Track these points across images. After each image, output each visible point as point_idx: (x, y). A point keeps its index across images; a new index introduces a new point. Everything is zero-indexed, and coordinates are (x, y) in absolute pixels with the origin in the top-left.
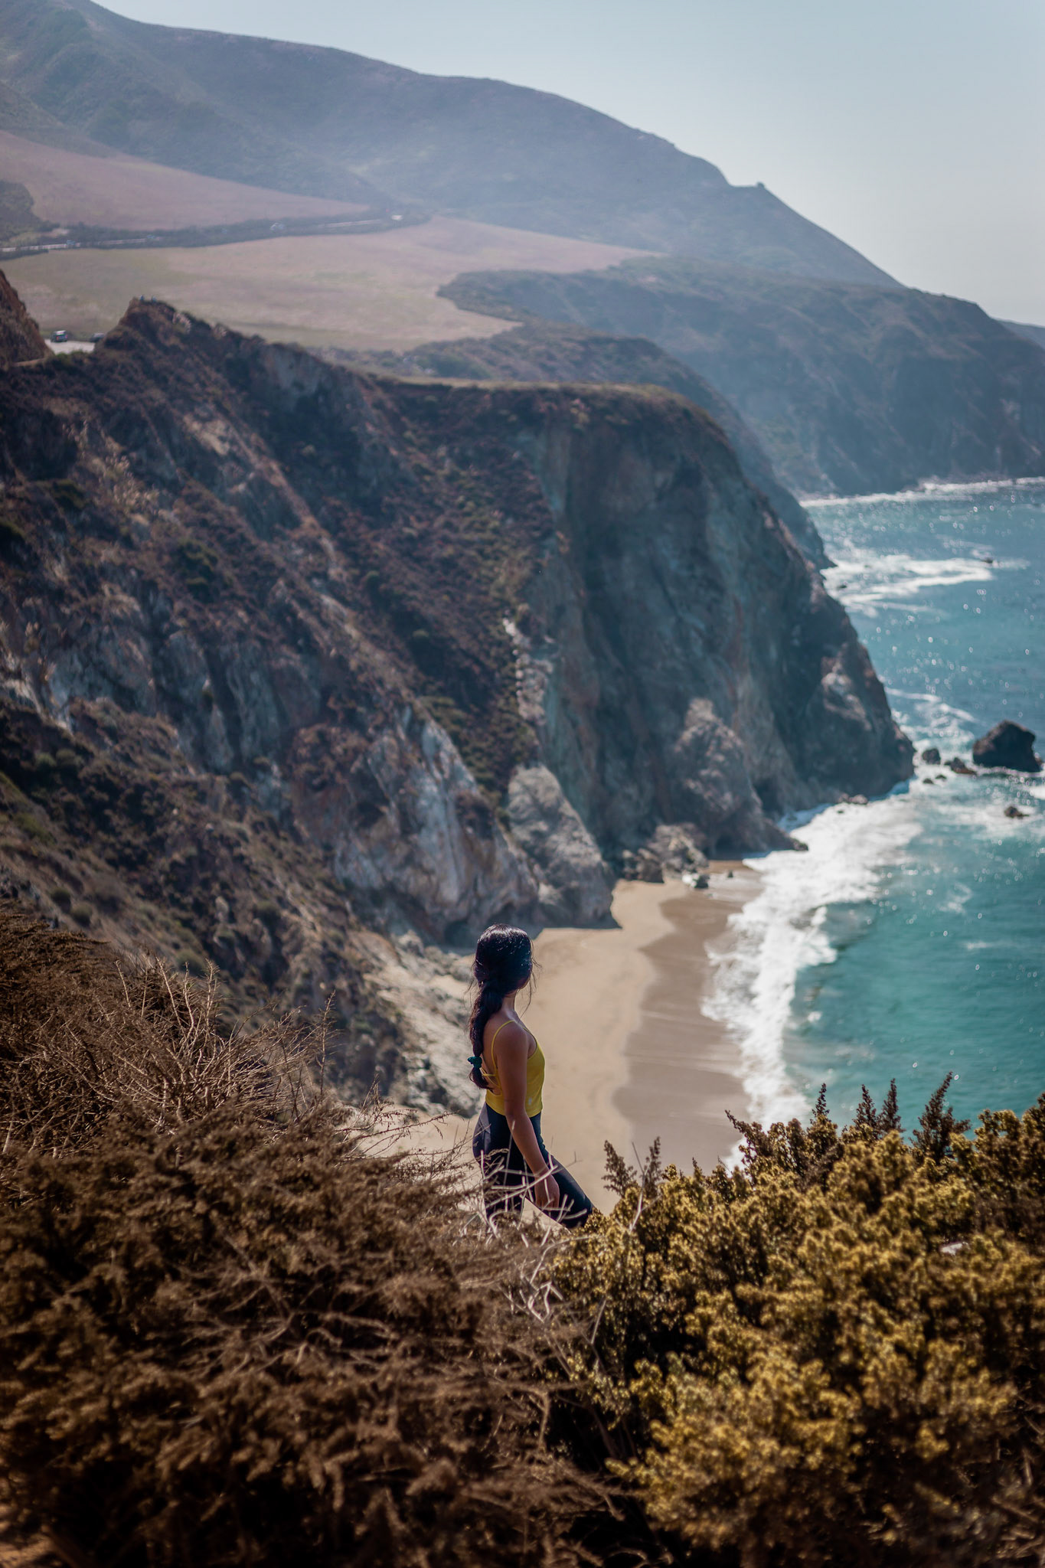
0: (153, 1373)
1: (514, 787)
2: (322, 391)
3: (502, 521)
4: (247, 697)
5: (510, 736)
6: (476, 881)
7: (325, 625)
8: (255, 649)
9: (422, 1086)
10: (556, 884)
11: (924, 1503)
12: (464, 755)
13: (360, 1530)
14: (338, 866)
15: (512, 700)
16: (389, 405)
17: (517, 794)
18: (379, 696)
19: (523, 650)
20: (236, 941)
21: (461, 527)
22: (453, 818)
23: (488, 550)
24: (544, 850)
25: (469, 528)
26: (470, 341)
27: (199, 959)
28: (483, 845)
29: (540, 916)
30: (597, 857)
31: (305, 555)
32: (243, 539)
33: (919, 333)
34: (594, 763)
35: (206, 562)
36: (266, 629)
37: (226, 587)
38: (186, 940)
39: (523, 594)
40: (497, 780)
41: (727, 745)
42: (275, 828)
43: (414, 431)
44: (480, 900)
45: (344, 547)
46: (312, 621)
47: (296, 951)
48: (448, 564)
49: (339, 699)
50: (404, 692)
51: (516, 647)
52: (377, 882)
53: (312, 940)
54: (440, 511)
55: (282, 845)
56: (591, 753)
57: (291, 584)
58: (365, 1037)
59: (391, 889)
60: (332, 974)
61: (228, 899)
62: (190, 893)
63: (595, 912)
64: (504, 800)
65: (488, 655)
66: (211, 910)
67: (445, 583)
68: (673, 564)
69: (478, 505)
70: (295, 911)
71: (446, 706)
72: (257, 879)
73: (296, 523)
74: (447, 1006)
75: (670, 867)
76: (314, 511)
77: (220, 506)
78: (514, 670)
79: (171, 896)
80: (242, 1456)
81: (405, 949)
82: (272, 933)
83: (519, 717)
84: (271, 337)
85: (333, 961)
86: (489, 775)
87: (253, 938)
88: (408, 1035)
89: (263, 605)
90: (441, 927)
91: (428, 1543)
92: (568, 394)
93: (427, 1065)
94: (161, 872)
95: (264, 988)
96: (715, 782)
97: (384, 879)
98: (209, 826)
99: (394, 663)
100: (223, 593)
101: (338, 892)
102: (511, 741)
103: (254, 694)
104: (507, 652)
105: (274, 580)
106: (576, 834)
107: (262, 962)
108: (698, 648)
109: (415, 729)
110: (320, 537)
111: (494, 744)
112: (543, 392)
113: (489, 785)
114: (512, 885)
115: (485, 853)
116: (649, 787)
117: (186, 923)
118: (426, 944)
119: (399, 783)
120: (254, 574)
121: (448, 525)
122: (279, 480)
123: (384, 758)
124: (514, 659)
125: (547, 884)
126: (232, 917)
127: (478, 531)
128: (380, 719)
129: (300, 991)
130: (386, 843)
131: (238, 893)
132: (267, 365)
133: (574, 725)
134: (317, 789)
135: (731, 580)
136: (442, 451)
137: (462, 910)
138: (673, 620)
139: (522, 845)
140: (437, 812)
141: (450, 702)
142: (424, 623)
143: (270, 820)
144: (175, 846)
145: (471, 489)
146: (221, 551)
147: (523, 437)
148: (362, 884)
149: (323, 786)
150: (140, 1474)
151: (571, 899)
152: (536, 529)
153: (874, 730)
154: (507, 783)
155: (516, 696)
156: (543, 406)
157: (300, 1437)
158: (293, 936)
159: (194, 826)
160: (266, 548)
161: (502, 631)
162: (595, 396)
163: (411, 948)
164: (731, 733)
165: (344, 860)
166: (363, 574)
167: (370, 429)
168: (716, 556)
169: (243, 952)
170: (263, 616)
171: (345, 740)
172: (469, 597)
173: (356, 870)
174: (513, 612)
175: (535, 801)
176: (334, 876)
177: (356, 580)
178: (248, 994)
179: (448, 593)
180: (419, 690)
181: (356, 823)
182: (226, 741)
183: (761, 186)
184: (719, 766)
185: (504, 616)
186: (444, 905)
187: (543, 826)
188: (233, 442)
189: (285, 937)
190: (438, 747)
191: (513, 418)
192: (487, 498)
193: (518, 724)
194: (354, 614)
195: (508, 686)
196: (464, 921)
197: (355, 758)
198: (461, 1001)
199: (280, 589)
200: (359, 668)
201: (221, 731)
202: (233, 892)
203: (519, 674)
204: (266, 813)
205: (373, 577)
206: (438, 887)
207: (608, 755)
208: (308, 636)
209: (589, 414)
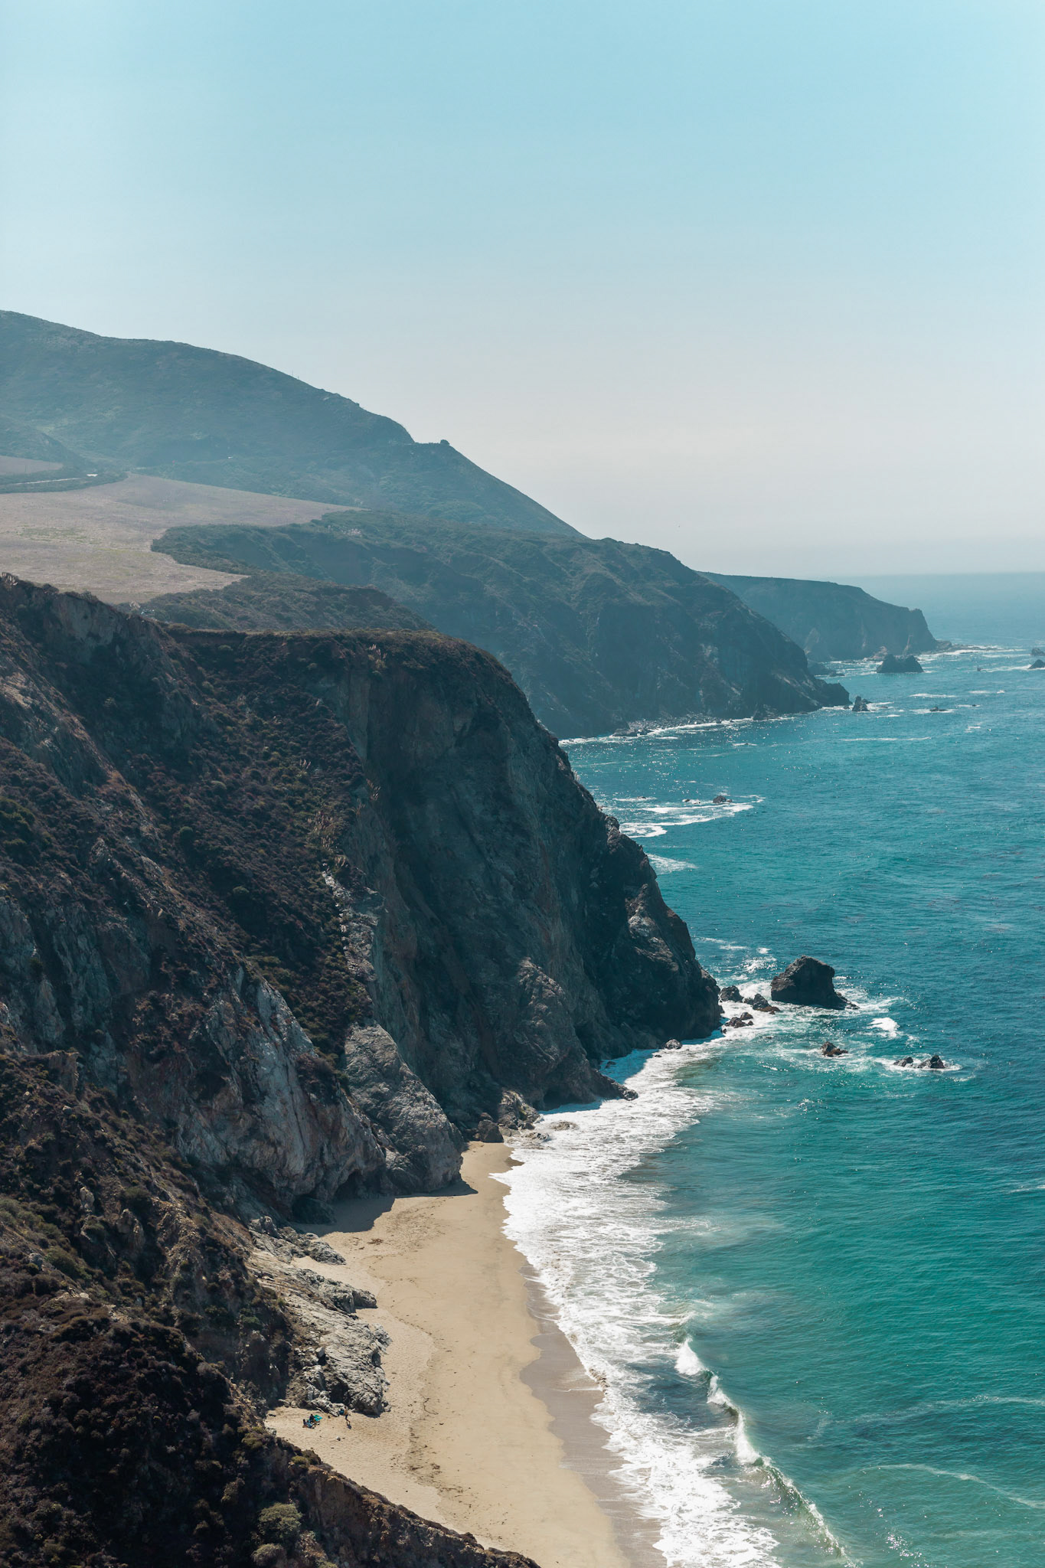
1: (350, 1047)
2: (118, 640)
3: (310, 770)
4: (75, 967)
5: (341, 993)
6: (322, 1149)
7: (149, 884)
8: (80, 912)
9: (320, 1384)
10: (402, 1149)
12: (297, 1015)
14: (181, 1142)
15: (339, 956)
16: (185, 654)
17: (354, 1054)
18: (211, 957)
19: (348, 904)
20: (106, 1234)
21: (269, 778)
22: (294, 1084)
23: (299, 800)
24: (387, 1112)
25: (277, 778)
26: (205, 592)
27: (70, 1257)
28: (328, 1110)
29: (387, 1183)
30: (444, 1118)
31: (114, 811)
32: (58, 796)
33: (618, 582)
34: (417, 1018)
35: (23, 821)
36: (89, 891)
37: (45, 847)
38: (51, 1237)
39: (341, 841)
40: (332, 1041)
41: (548, 993)
42: (115, 1106)
43: (211, 681)
44: (327, 1170)
45: (154, 801)
46: (136, 881)
47: (171, 1241)
48: (260, 815)
49: (170, 962)
50: (235, 952)
51: (337, 900)
52: (222, 1158)
53: (189, 1228)
54: (246, 761)
55: (123, 1123)
56: (413, 1006)
57: (111, 842)
58: (254, 1333)
59: (234, 1167)
60: (214, 1266)
61: (92, 1188)
62: (51, 1183)
63: (445, 1176)
64: (341, 1061)
65: (310, 908)
66: (76, 1201)
67: (261, 836)
68: (478, 810)
69: (284, 755)
70: (164, 1196)
71: (272, 965)
72: (121, 1163)
73: (103, 780)
74: (322, 1289)
75: (505, 1123)
76: (119, 768)
77: (30, 762)
78: (338, 924)
79: (30, 1187)
81: (258, 1230)
82: (144, 1222)
83: (348, 972)
84: (63, 586)
85: (214, 1252)
86: (323, 1036)
87: (125, 1230)
88: (295, 1326)
89: (84, 866)
90: (289, 1202)
92: (366, 641)
93: (323, 1359)
94: (16, 1161)
95: (141, 1285)
96: (540, 1031)
97: (229, 1154)
98: (66, 1107)
99: (214, 922)
100: (43, 855)
101: (184, 1170)
102: (343, 998)
103: (82, 960)
104: (331, 908)
105: (93, 839)
106: (419, 1094)
107: (134, 1256)
108: (509, 895)
109: (250, 990)
110: (127, 792)
111: (325, 1002)
112: (340, 637)
113: (324, 1046)
114: (358, 1153)
115: (330, 1119)
116: (474, 1040)
117: (49, 1217)
118: (280, 1225)
119: (238, 1049)
120: (73, 831)
121: (255, 776)
122: (81, 733)
123: (221, 1023)
124: (337, 912)
125: (392, 1150)
126: (98, 1208)
127: (285, 781)
128: (214, 981)
129: (180, 1285)
130: (229, 1114)
131: (102, 1180)
132: (61, 615)
133: (397, 979)
134: (154, 1060)
135: (535, 824)
136: (241, 700)
137: (309, 1183)
138: (482, 867)
139: (364, 1109)
140: (278, 1078)
141: (276, 960)
142: (242, 878)
143: (108, 1095)
144: (29, 1132)
145: (274, 739)
146: (36, 809)
147: (323, 684)
148: (207, 1161)
149: (161, 1055)
151: (420, 1164)
152: (348, 777)
153: (680, 972)
154: (343, 1044)
155: (343, 952)
156: (342, 653)
158: (167, 1224)
159: (49, 1108)
160: (81, 806)
161: (322, 884)
162: (389, 642)
163: (264, 1228)
164: (551, 981)
165: (185, 1135)
166: (174, 830)
167: (171, 679)
168: (518, 800)
169: (113, 1246)
170: (85, 876)
171: (179, 1005)
172: (285, 849)
173: (199, 1145)
174: (331, 863)
175: (374, 1060)
176: (178, 1154)
177: (168, 836)
178: (125, 1294)
179: (263, 846)
180: (246, 950)
181: (196, 1095)
182: (57, 1013)
183: (445, 443)
184: (542, 1015)
185: (323, 869)
186: (291, 1178)
187: (383, 1088)
188: (34, 696)
189: (159, 1226)
190: (274, 1009)
191: (313, 665)
192: (292, 748)
193: (348, 981)
194: (170, 872)
195: (335, 942)
196: (312, 1194)
197: (192, 1025)
198: (334, 1284)
199: (100, 848)
200: (188, 927)
201: (52, 1001)
202: (97, 1178)
203: (344, 928)
204: (105, 1089)
205: (186, 832)
206: (285, 1158)
207: (430, 1009)
208: (133, 897)
209: (387, 661)
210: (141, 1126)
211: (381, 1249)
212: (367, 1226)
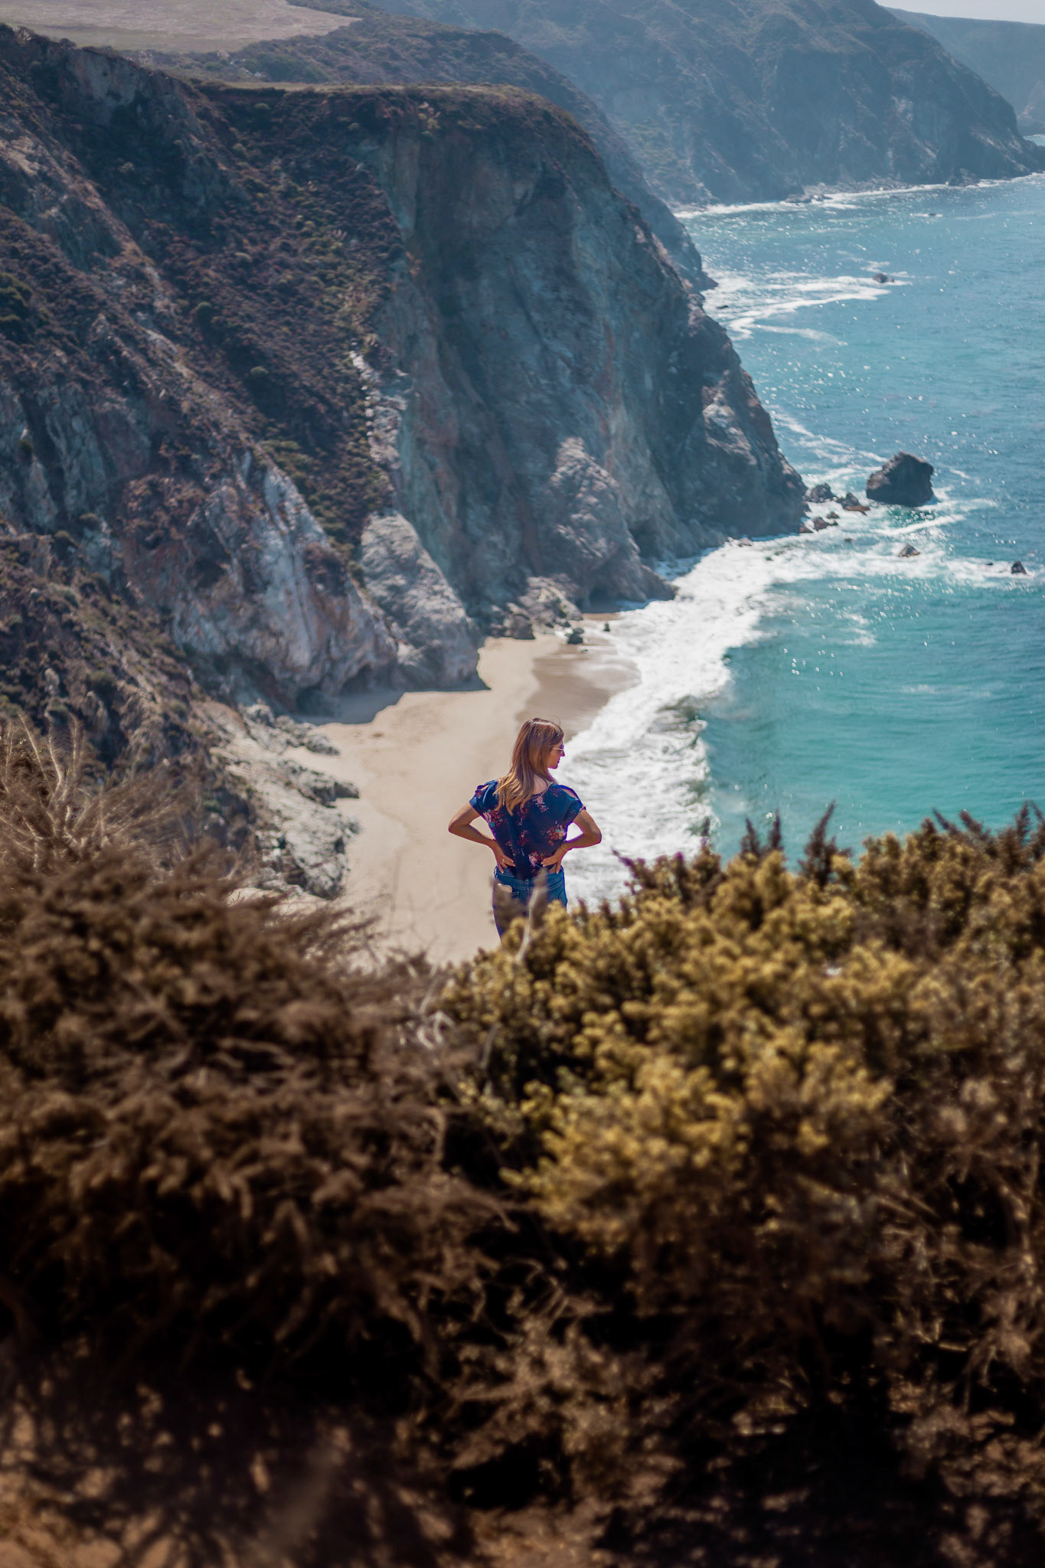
0: (59, 1100)
1: (367, 538)
2: (140, 99)
3: (346, 241)
4: (70, 448)
5: (362, 481)
6: (329, 642)
7: (152, 363)
8: (76, 392)
9: (278, 867)
10: (416, 643)
11: (804, 1193)
12: (311, 504)
13: (269, 1237)
14: (177, 630)
15: (362, 441)
16: (216, 114)
17: (371, 545)
18: (216, 441)
19: (376, 386)
20: (70, 715)
21: (300, 250)
22: (301, 574)
23: (331, 274)
24: (402, 606)
25: (309, 250)
26: (304, 39)
28: (335, 602)
29: (398, 678)
30: (461, 613)
31: (128, 285)
32: (58, 269)
33: (801, 24)
34: (454, 509)
35: (18, 296)
36: (86, 370)
37: (41, 324)
38: (13, 715)
39: (371, 321)
40: (348, 532)
41: (600, 485)
42: (106, 590)
43: (244, 143)
44: (334, 663)
45: (171, 275)
46: (138, 360)
47: (135, 725)
48: (287, 291)
49: (171, 445)
50: (243, 436)
51: (364, 382)
52: (220, 648)
53: (152, 712)
54: (275, 231)
55: (114, 609)
56: (451, 497)
57: (113, 319)
58: (214, 816)
59: (235, 654)
60: (175, 749)
61: (57, 670)
62: (17, 665)
63: (460, 672)
64: (357, 552)
65: (333, 390)
66: (41, 683)
67: (286, 313)
68: (537, 286)
69: (319, 224)
70: (132, 681)
71: (290, 450)
72: (89, 647)
73: (116, 251)
74: (303, 779)
75: (540, 621)
76: (136, 238)
77: (31, 233)
78: (363, 408)
80: (152, 1172)
81: (253, 719)
82: (109, 706)
83: (371, 460)
84: (81, 41)
85: (176, 735)
86: (340, 525)
87: (89, 713)
88: (259, 812)
89: (82, 344)
90: (292, 694)
91: (334, 1251)
92: (416, 97)
93: (283, 844)
95: (103, 766)
96: (587, 526)
97: (228, 643)
98: (34, 590)
99: (229, 404)
100: (38, 331)
101: (178, 659)
102: (363, 487)
103: (77, 442)
104: (356, 389)
105: (94, 315)
106: (437, 588)
107: (98, 736)
108: (565, 379)
109: (256, 476)
110: (143, 265)
111: (344, 490)
112: (387, 95)
113: (340, 536)
114: (368, 646)
115: (338, 611)
116: (515, 533)
117: (15, 698)
118: (277, 715)
119: (240, 537)
120: (72, 307)
121: (285, 247)
122: (95, 202)
123: (223, 510)
124: (363, 395)
125: (406, 644)
126: (63, 690)
127: (320, 253)
128: (218, 466)
129: (140, 768)
130: (229, 604)
131: (68, 663)
132: (78, 73)
133: (432, 467)
134: (150, 546)
135: (601, 302)
136: (276, 164)
137: (315, 675)
138: (537, 348)
139: (379, 602)
140: (283, 568)
141: (294, 445)
142: (261, 358)
143: (101, 581)
145: (310, 206)
146: (34, 283)
147: (366, 147)
148: (205, 649)
149: (157, 542)
150: (53, 1195)
151: (434, 659)
152: (384, 249)
153: (759, 466)
154: (360, 534)
155: (367, 438)
156: (387, 112)
157: (206, 1154)
158: (131, 708)
159: (17, 591)
160: (85, 279)
161: (349, 366)
162: (445, 98)
163: (259, 717)
164: (604, 473)
165: (183, 623)
166: (193, 305)
167: (195, 141)
168: (584, 276)
170: (83, 355)
171: (179, 491)
172: (311, 327)
173: (197, 634)
174: (361, 343)
175: (391, 552)
176: (172, 642)
177: (185, 312)
179: (288, 323)
180: (259, 433)
181: (195, 583)
182: (48, 496)
184: (591, 509)
185: (351, 348)
186: (295, 670)
187: (400, 580)
188: (42, 161)
189: (123, 710)
190: (282, 495)
191: (355, 125)
192: (329, 217)
193: (370, 468)
194: (184, 350)
195: (358, 426)
196: (318, 687)
197: (191, 511)
198: (317, 774)
199: (101, 324)
200: (192, 410)
201: (43, 484)
202: (63, 662)
203: (369, 412)
204: (96, 574)
205: (204, 309)
206: (287, 650)
207: (470, 500)
208: (134, 376)
209: (439, 119)
210: (134, 613)
211: (381, 743)
212: (369, 719)
